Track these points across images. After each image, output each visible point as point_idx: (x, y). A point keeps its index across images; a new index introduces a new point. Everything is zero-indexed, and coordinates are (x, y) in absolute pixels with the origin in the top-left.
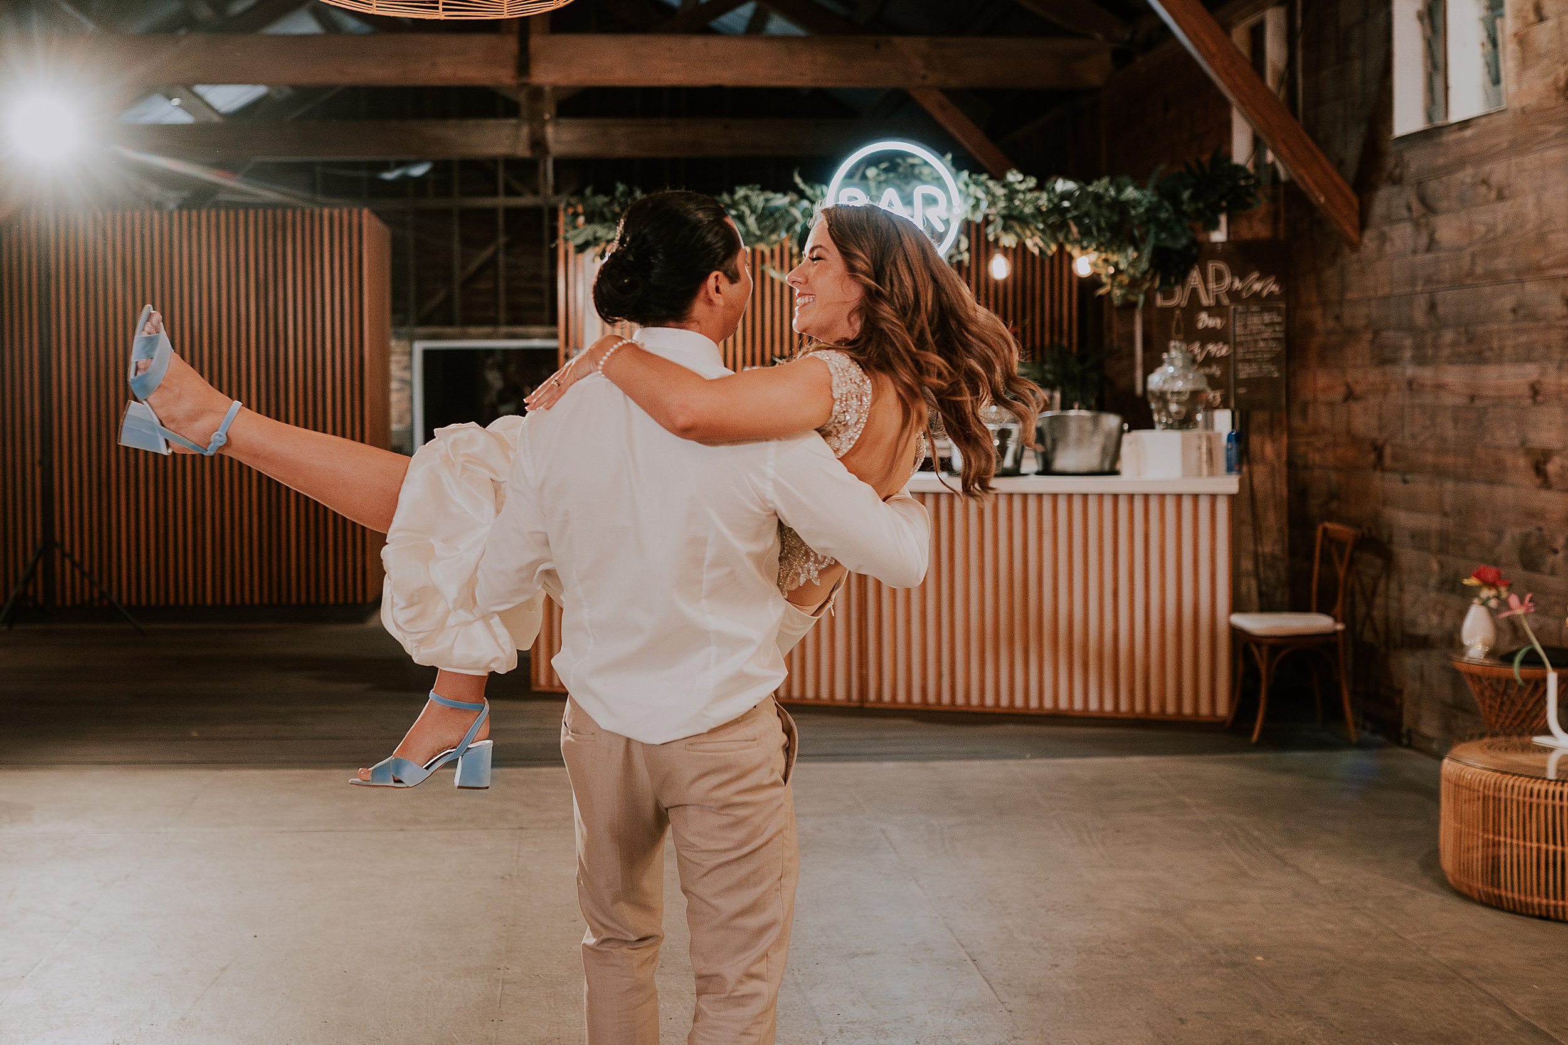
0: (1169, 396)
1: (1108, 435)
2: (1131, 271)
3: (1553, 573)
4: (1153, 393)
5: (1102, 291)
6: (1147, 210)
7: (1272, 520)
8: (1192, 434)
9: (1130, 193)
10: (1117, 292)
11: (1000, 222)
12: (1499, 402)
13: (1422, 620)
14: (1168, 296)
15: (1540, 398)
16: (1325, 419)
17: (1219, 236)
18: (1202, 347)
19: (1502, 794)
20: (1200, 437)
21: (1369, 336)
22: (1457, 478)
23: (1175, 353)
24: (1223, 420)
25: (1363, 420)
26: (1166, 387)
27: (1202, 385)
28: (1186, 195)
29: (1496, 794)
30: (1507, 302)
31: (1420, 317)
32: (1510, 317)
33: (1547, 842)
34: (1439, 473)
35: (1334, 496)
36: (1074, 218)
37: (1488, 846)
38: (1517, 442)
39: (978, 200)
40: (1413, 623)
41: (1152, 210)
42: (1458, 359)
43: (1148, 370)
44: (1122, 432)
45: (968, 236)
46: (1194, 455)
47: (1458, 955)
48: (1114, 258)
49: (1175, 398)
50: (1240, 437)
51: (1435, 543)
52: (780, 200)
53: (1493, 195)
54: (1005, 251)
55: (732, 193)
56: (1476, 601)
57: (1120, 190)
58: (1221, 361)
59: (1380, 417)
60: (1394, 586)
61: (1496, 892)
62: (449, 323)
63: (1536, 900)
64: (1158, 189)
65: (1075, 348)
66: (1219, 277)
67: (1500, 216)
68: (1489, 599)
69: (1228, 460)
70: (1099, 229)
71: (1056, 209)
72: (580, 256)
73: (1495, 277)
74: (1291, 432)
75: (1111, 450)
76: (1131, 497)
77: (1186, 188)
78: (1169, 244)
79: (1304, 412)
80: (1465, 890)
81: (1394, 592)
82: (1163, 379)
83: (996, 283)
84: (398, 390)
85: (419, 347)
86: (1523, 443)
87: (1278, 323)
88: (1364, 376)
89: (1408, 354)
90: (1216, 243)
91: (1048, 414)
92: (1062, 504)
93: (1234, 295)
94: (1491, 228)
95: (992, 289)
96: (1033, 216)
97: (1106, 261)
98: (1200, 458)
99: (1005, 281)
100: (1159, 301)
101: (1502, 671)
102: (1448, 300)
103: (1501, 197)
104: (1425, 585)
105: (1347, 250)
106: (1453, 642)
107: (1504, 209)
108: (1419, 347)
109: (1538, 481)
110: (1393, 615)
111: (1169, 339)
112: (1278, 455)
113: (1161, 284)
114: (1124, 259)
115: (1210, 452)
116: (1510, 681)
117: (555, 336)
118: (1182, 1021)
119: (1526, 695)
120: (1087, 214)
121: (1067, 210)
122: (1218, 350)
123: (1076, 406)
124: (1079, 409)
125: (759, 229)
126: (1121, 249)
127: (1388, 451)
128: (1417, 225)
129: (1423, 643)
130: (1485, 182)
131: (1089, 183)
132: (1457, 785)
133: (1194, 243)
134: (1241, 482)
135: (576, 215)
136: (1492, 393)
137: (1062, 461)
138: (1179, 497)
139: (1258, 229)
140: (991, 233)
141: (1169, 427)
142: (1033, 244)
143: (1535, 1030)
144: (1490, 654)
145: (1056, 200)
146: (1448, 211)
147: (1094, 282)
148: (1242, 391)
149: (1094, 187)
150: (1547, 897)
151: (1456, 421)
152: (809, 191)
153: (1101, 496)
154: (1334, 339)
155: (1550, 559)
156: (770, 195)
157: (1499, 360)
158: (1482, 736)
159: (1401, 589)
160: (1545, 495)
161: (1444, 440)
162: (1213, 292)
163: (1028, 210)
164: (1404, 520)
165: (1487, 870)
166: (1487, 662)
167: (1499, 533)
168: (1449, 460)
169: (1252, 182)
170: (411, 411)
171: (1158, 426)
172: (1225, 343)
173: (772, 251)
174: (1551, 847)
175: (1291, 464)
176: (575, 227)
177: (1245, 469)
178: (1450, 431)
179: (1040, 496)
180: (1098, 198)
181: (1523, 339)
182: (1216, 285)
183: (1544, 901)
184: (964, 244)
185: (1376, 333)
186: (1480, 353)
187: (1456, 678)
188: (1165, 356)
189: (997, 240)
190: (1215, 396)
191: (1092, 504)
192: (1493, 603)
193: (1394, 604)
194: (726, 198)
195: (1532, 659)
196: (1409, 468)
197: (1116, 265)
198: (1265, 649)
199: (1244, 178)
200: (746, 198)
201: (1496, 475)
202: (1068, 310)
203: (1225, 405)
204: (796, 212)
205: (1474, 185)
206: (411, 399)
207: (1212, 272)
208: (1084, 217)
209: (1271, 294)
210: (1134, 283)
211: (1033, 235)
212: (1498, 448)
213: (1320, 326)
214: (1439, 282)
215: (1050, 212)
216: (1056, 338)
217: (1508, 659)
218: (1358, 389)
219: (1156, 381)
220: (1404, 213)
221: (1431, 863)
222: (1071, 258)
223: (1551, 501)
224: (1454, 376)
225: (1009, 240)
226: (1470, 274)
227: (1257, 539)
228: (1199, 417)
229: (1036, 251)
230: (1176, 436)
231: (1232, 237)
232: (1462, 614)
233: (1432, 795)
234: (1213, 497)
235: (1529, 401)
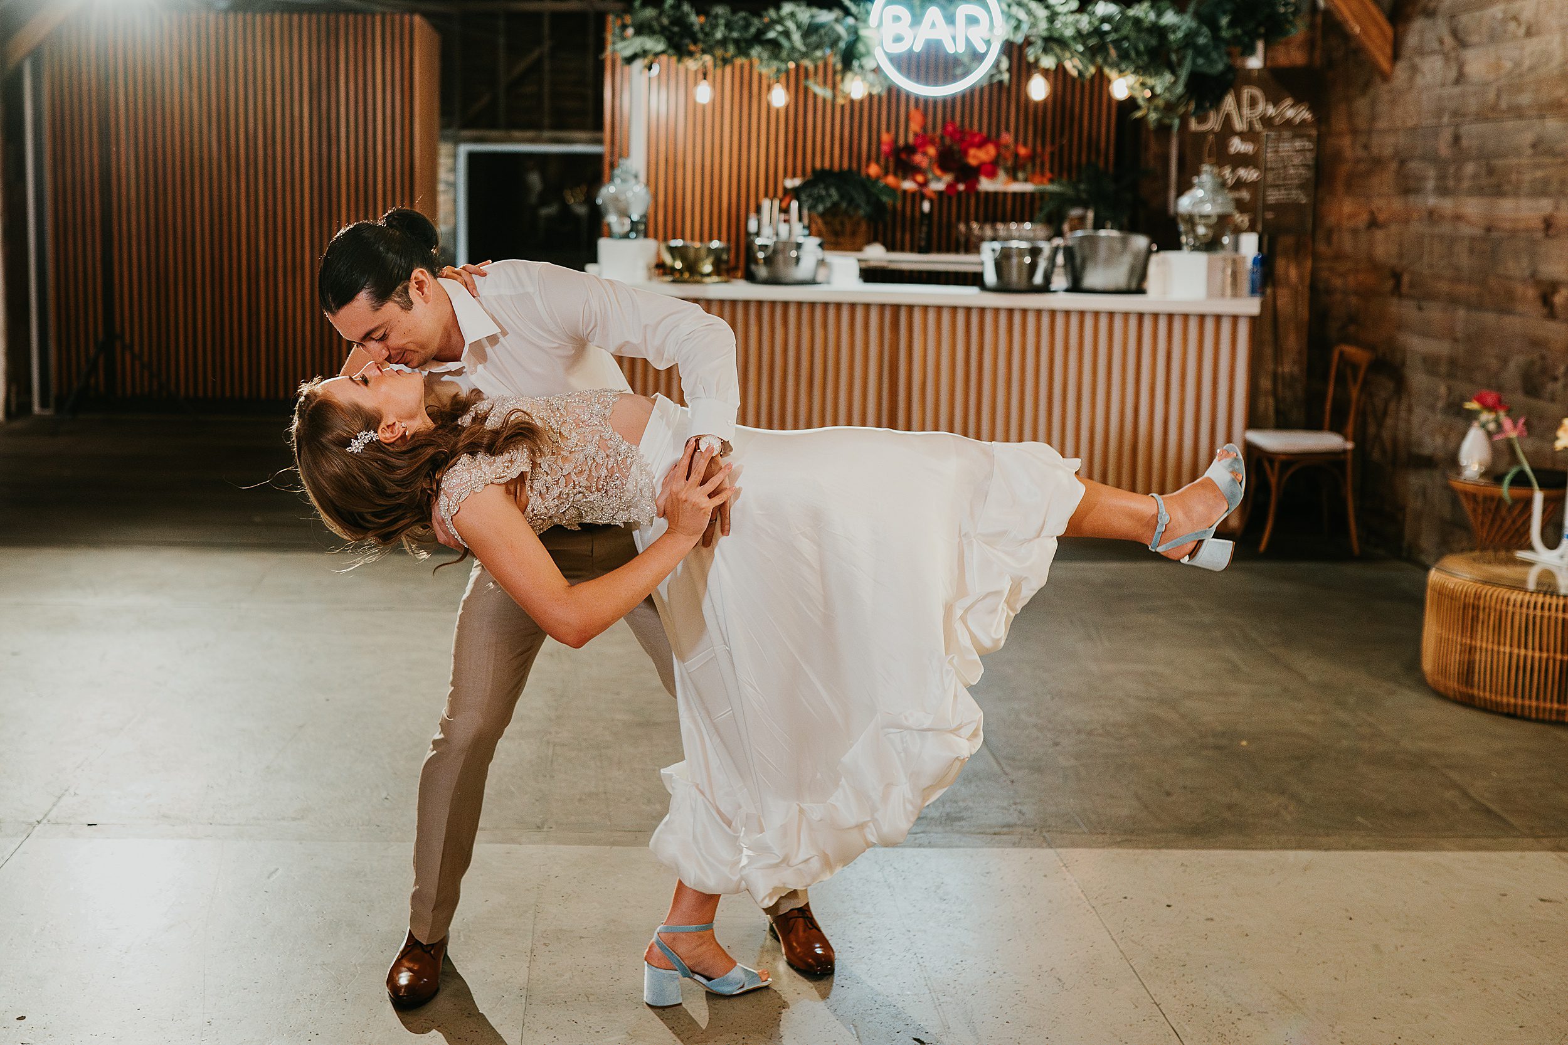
0: (1197, 220)
1: (1136, 255)
2: (1167, 95)
3: (1553, 399)
4: (1182, 216)
5: (1139, 114)
6: (1186, 36)
7: (1292, 342)
8: (1219, 255)
9: (1170, 18)
10: (1153, 116)
11: (1040, 43)
12: (1514, 233)
13: (1428, 440)
14: (1202, 120)
15: (1552, 232)
16: (1347, 245)
17: (1255, 63)
18: (1233, 171)
19: (1482, 601)
20: (1225, 260)
21: (1394, 166)
22: (1470, 307)
23: (1206, 177)
24: (1249, 244)
25: (1383, 247)
26: (1196, 211)
27: (1230, 209)
28: (1224, 21)
29: (1476, 602)
30: (1529, 137)
31: (1444, 150)
32: (1529, 151)
33: (1519, 647)
34: (1453, 301)
35: (1353, 319)
36: (1114, 42)
37: (1465, 651)
38: (1527, 273)
39: (1019, 21)
40: (1420, 444)
41: (1190, 36)
42: (1478, 191)
43: (1180, 193)
44: (1149, 252)
45: (1010, 58)
46: (1219, 277)
47: (1425, 745)
48: (1150, 81)
49: (1203, 221)
50: (1266, 261)
51: (1443, 369)
52: (825, 17)
53: (1522, 31)
54: (1046, 73)
55: (778, 8)
56: (1476, 424)
57: (1160, 14)
58: (1252, 186)
59: (1401, 244)
60: (1403, 407)
61: (1470, 691)
62: (493, 126)
63: (1505, 700)
64: (1197, 15)
65: (1111, 169)
66: (1253, 103)
67: (1528, 50)
68: (1488, 422)
69: (1253, 282)
70: (1138, 53)
71: (1097, 32)
72: (627, 68)
73: (1517, 112)
74: (1316, 257)
75: (1139, 270)
76: (1156, 316)
77: (1225, 13)
78: (1207, 69)
79: (1329, 240)
80: (1442, 690)
81: (1403, 414)
82: (1193, 202)
83: (1036, 104)
84: (445, 192)
85: (464, 149)
86: (1533, 275)
87: (1310, 150)
88: (1387, 204)
89: (1430, 184)
90: (1250, 70)
91: (1079, 233)
92: (1089, 322)
93: (1266, 121)
94: (1518, 64)
95: (1031, 111)
96: (1074, 38)
97: (1143, 84)
98: (1224, 282)
99: (1045, 101)
100: (1194, 125)
101: (1492, 490)
102: (1471, 131)
103: (1529, 33)
104: (1432, 408)
105: (1378, 79)
106: (1453, 462)
107: (1533, 46)
108: (1442, 177)
109: (1545, 311)
110: (1401, 435)
111: (1202, 162)
112: (1301, 277)
113: (1196, 108)
114: (1161, 83)
115: (1235, 275)
116: (1501, 500)
117: (600, 142)
118: (1168, 794)
119: (1516, 513)
120: (1126, 38)
121: (1107, 33)
122: (1249, 174)
123: (1109, 225)
124: (1112, 228)
125: (805, 45)
126: (1158, 73)
127: (1406, 279)
128: (1447, 58)
129: (1427, 463)
130: (1515, 18)
131: (1129, 5)
132: (1440, 593)
133: (1230, 69)
134: (1263, 305)
135: (624, 27)
136: (1507, 225)
137: (1092, 278)
138: (1202, 317)
139: (1293, 55)
140: (1031, 54)
141: (1195, 248)
142: (1072, 66)
143: (1488, 811)
144: (1484, 475)
145: (1097, 23)
146: (1479, 44)
147: (1131, 103)
148: (1270, 215)
149: (1137, 11)
150: (1515, 696)
151: (1471, 251)
152: (853, 8)
153: (1126, 315)
154: (1362, 167)
155: (1550, 386)
156: (815, 11)
157: (1516, 194)
158: (1472, 550)
159: (1410, 410)
160: (1552, 325)
161: (1457, 269)
162: (1247, 118)
163: (1069, 32)
164: (1417, 345)
165: (1463, 673)
166: (1483, 481)
167: (1504, 361)
168: (1461, 289)
169: (1291, 9)
170: (455, 212)
171: (1185, 248)
172: (1256, 167)
173: (816, 68)
174: (1523, 652)
175: (1313, 288)
176: (623, 39)
177: (1269, 291)
178: (1465, 261)
179: (1067, 313)
180: (1137, 21)
181: (1539, 174)
182: (1250, 110)
183: (1512, 701)
184: (1005, 64)
185: (1402, 162)
186: (1499, 186)
187: (1454, 497)
188: (1196, 180)
189: (1037, 61)
190: (1242, 219)
191: (1118, 323)
192: (1492, 426)
193: (1402, 425)
194: (772, 13)
195: (1521, 480)
196: (1425, 296)
197: (1152, 89)
198: (1277, 465)
199: (1284, 5)
200: (792, 15)
201: (1505, 304)
202: (1106, 131)
203: (1252, 228)
204: (840, 29)
205: (1504, 21)
206: (455, 201)
207: (1247, 99)
208: (1122, 41)
209: (1303, 121)
210: (1169, 107)
211: (1072, 57)
212: (1510, 278)
213: (1348, 153)
214: (1464, 115)
215: (1090, 35)
216: (1093, 157)
217: (1498, 479)
218: (1381, 217)
219: (1185, 204)
220: (1435, 45)
221: (1413, 665)
222: (1109, 81)
223: (1553, 330)
224: (1473, 207)
225: (1048, 62)
226: (1494, 108)
227: (1278, 358)
228: (1226, 240)
229: (1075, 73)
230: (1202, 258)
231: (1269, 64)
232: (1463, 435)
233: (1417, 602)
234: (1235, 318)
235: (1540, 235)
